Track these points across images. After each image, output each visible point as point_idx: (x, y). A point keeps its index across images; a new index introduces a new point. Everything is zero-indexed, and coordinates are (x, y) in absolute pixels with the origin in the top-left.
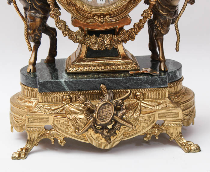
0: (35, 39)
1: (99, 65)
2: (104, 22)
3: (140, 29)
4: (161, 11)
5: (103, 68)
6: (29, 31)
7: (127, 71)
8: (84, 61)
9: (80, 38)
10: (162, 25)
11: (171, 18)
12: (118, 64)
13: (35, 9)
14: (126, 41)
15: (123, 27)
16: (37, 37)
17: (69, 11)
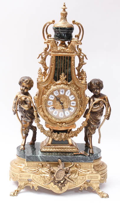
0: (26, 133)
1: (58, 148)
2: (62, 126)
3: (80, 131)
4: (91, 122)
5: (60, 150)
6: (23, 128)
7: (73, 152)
8: (50, 146)
9: (49, 134)
10: (92, 129)
11: (97, 126)
12: (68, 148)
13: (27, 117)
14: (73, 137)
15: (71, 129)
16: (27, 132)
17: (44, 119)
